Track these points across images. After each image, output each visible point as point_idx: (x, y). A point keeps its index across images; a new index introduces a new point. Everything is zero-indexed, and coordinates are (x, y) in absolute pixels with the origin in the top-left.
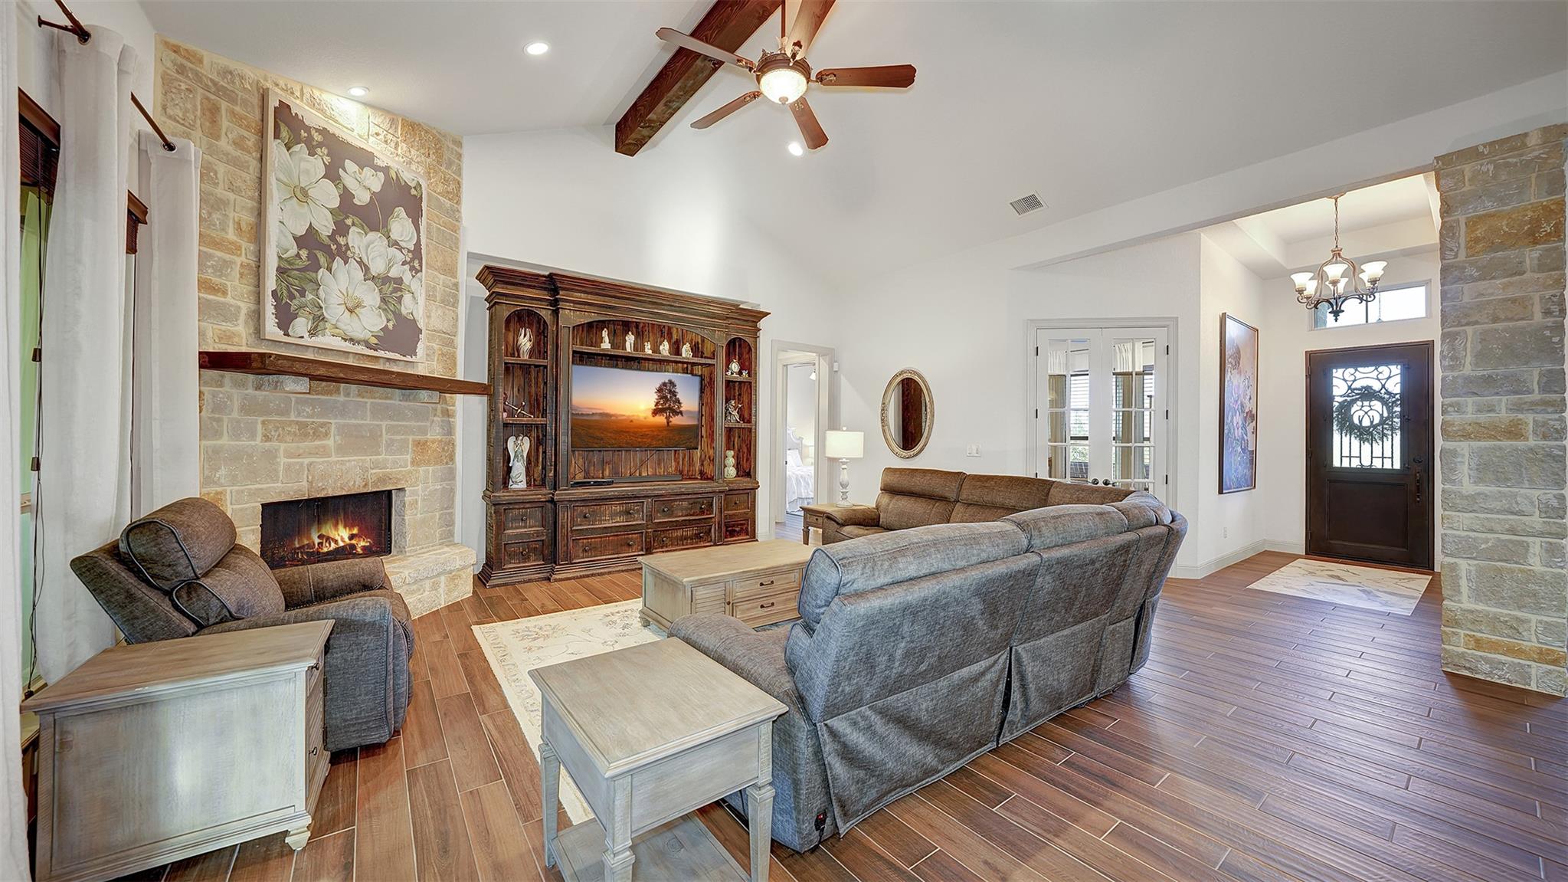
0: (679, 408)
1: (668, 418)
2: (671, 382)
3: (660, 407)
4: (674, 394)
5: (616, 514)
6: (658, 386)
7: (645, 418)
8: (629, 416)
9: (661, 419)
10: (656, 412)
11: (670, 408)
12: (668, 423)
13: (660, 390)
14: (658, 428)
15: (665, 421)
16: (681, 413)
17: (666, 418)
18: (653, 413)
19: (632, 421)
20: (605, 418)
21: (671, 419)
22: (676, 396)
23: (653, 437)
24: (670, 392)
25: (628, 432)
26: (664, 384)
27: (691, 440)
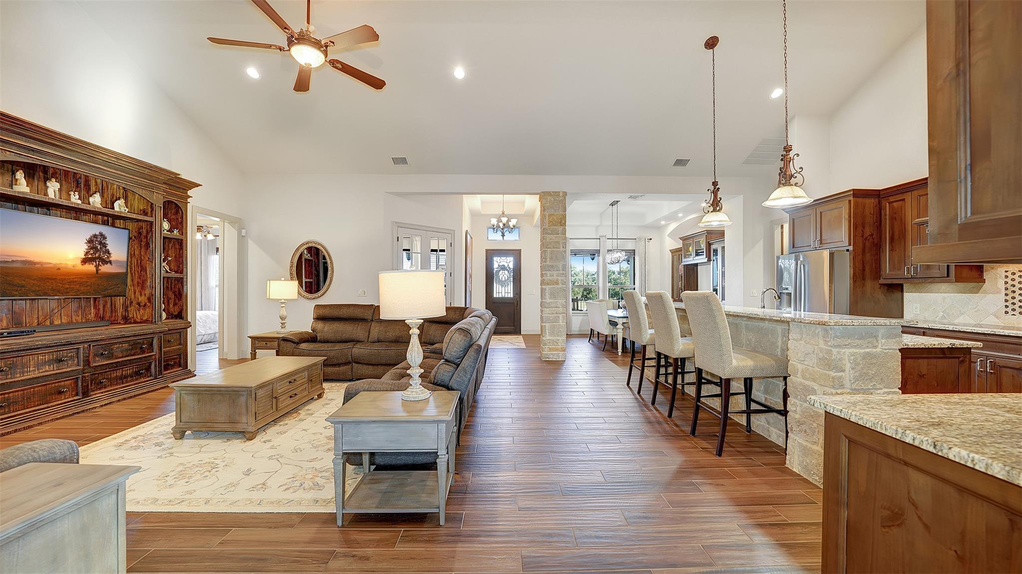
0: (108, 258)
1: (97, 267)
2: (101, 234)
3: (90, 256)
4: (104, 245)
5: (45, 363)
6: (88, 237)
7: (74, 266)
8: (55, 264)
9: (90, 268)
10: (85, 261)
11: (100, 258)
12: (97, 271)
13: (90, 241)
14: (88, 275)
15: (95, 269)
16: (110, 262)
17: (96, 266)
18: (82, 262)
19: (59, 269)
20: (27, 266)
21: (100, 268)
22: (106, 247)
23: (81, 284)
24: (100, 243)
25: (53, 279)
26: (95, 236)
27: (119, 286)
